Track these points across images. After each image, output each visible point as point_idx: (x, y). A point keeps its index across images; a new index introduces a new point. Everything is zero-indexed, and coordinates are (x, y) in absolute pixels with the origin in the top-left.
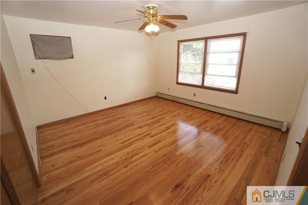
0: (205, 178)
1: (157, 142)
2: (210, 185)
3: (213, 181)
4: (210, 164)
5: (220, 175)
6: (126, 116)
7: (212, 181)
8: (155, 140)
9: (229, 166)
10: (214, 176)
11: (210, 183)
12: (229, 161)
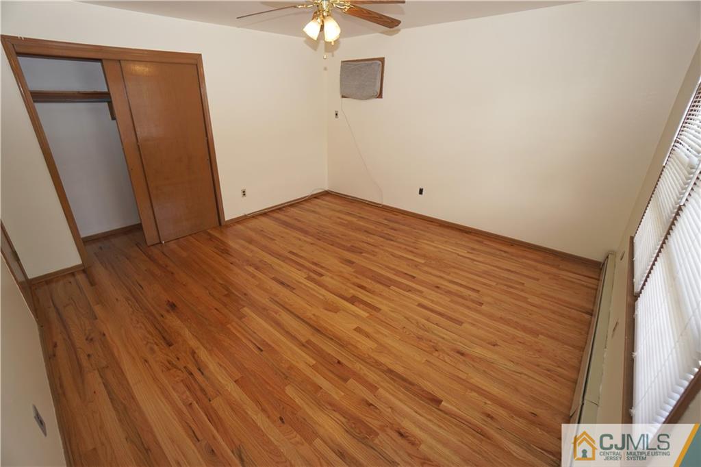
0: (167, 337)
1: (288, 286)
2: (152, 341)
3: (156, 348)
4: (195, 353)
5: (161, 362)
6: (399, 240)
7: (157, 345)
8: (298, 284)
9: (173, 387)
10: (164, 351)
11: (155, 343)
12: (188, 393)
